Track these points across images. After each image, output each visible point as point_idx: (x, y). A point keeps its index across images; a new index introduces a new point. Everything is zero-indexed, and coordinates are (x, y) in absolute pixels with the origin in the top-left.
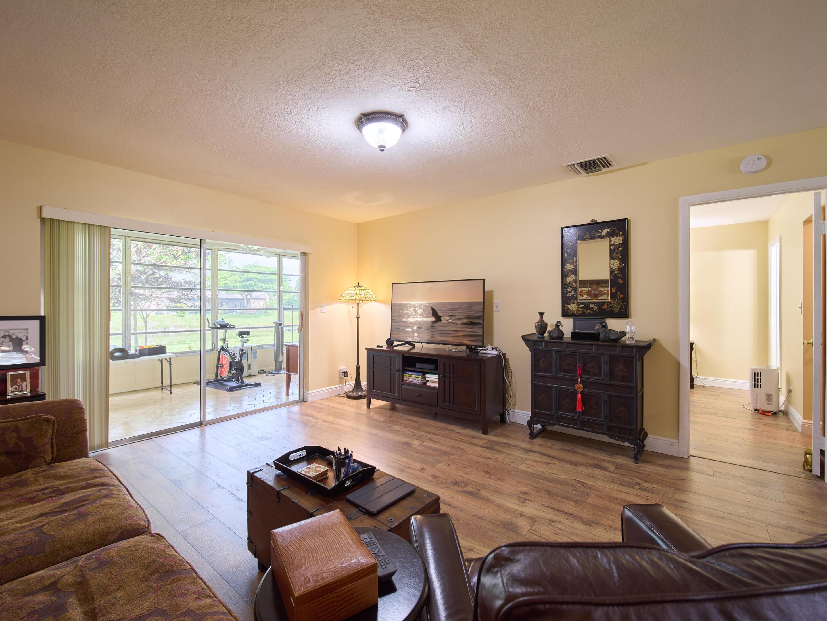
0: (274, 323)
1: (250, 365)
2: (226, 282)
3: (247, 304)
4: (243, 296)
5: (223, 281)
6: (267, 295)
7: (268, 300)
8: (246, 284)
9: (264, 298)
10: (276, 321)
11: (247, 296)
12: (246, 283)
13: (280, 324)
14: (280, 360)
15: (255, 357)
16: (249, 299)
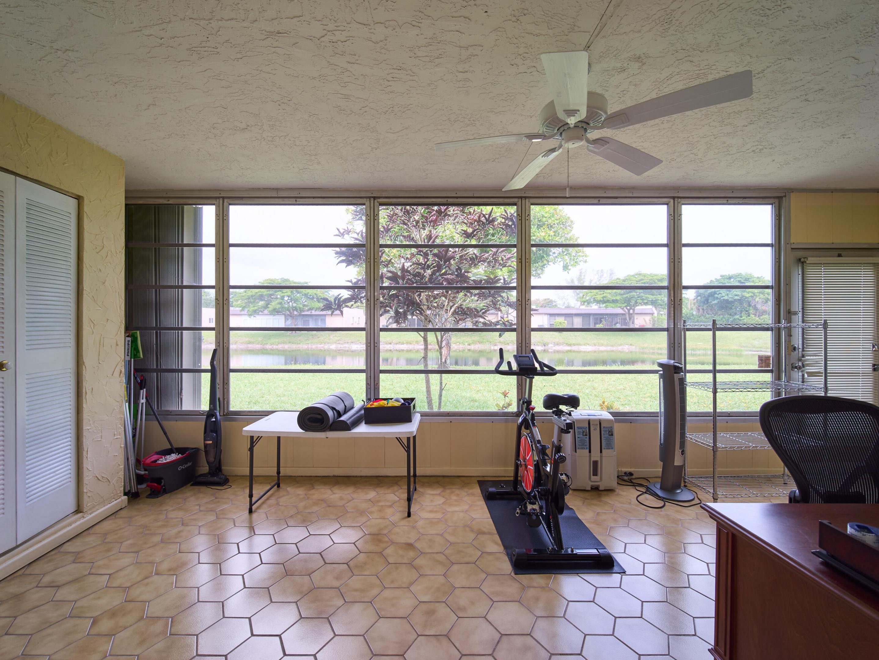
0: (660, 365)
1: (595, 463)
2: (604, 295)
3: (630, 319)
4: (625, 311)
5: (601, 294)
6: (654, 309)
7: (656, 315)
8: (627, 297)
9: (651, 312)
10: (664, 359)
11: (629, 310)
12: (627, 295)
13: (677, 370)
14: (678, 462)
15: (610, 446)
16: (631, 314)
